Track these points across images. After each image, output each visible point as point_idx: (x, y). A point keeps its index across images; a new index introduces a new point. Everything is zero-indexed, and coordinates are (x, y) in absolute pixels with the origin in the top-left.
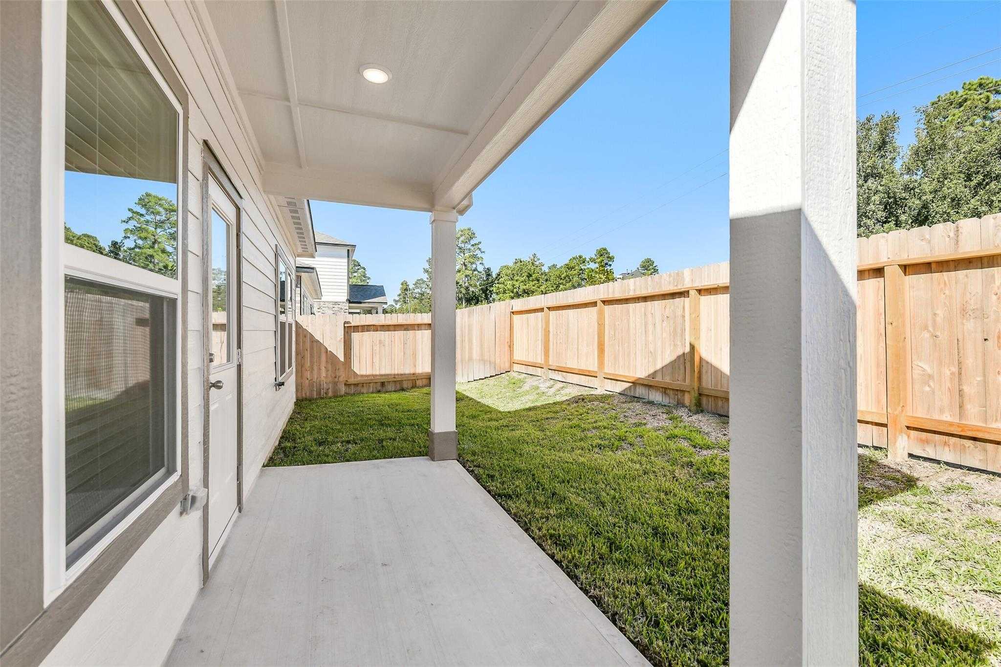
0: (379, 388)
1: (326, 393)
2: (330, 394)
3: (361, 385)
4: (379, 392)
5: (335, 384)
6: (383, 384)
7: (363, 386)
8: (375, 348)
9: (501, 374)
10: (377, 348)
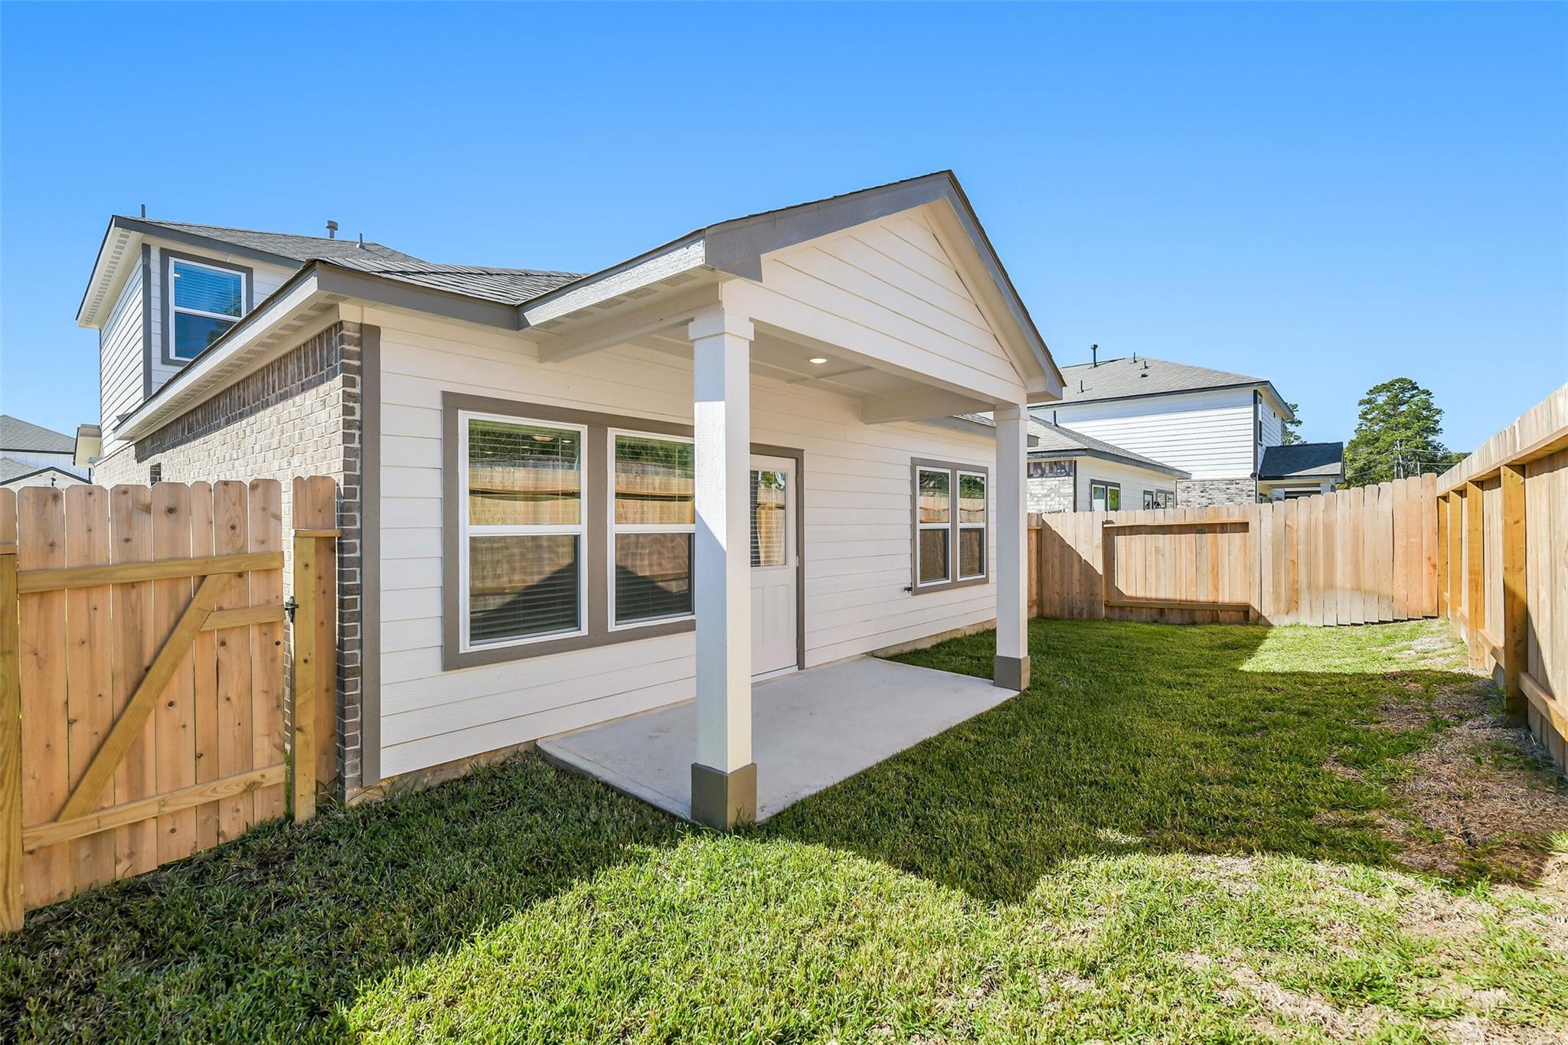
0: (1157, 617)
1: (1079, 614)
2: (1085, 616)
3: (1129, 609)
4: (1155, 622)
5: (1092, 603)
6: (1162, 611)
7: (1131, 611)
8: (1149, 558)
9: (1409, 620)
10: (1151, 559)
